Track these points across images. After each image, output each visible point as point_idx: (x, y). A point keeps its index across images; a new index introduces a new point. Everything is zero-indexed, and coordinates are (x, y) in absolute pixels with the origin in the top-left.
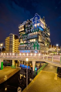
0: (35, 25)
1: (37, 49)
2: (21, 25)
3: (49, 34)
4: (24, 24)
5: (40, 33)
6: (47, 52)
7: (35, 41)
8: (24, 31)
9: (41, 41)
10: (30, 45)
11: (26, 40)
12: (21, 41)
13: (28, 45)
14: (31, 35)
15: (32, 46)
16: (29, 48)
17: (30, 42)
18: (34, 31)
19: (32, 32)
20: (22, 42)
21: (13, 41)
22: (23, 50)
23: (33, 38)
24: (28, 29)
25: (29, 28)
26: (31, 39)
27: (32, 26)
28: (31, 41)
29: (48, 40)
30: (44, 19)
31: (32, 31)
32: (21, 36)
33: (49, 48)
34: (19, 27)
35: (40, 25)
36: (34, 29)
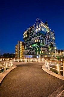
0: (37, 30)
2: (25, 32)
5: (42, 37)
7: (37, 46)
11: (29, 46)
12: (25, 47)
14: (33, 40)
16: (32, 53)
18: (36, 36)
24: (30, 35)
27: (34, 31)
31: (34, 36)
34: (23, 34)
35: (41, 29)
36: (36, 34)
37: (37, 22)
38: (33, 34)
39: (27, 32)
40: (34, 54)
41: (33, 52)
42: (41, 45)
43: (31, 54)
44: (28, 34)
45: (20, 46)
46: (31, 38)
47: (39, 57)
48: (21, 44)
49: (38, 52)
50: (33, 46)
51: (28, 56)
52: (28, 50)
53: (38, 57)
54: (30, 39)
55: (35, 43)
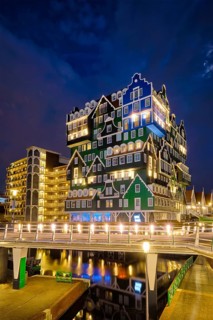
0: (134, 117)
1: (142, 209)
2: (77, 117)
3: (183, 150)
4: (90, 111)
5: (153, 145)
6: (178, 218)
7: (133, 177)
8: (90, 137)
9: (155, 177)
10: (114, 191)
11: (97, 174)
12: (76, 175)
13: (104, 193)
14: (117, 151)
15: (121, 196)
16: (110, 204)
17: (112, 181)
18: (130, 140)
19: (119, 143)
20: (78, 180)
21: (42, 177)
22: (86, 209)
23: (126, 166)
24: (105, 132)
25: (110, 126)
26: (119, 168)
27: (120, 119)
28: (119, 175)
29: (179, 173)
30: (164, 94)
31: (119, 139)
32: (76, 155)
33: (185, 203)
34: (68, 124)
36: (129, 131)
37: (135, 85)
38: (115, 130)
40: (121, 209)
41: (116, 202)
42: (150, 173)
43: (103, 208)
45: (37, 169)
46: (105, 146)
47: (142, 218)
50: (115, 175)
53: (137, 218)
54: (103, 148)
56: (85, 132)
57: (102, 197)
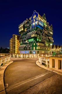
2: (21, 25)
4: (24, 23)
5: (39, 32)
10: (29, 45)
12: (21, 41)
19: (30, 32)
21: (16, 42)
24: (27, 29)
27: (31, 25)
30: (44, 16)
32: (21, 36)
34: (19, 27)
35: (38, 23)
37: (34, 14)
39: (24, 25)
40: (31, 50)
41: (29, 48)
42: (38, 40)
43: (27, 50)
44: (24, 27)
45: (15, 40)
46: (27, 32)
47: (35, 52)
48: (16, 39)
49: (34, 48)
50: (29, 40)
51: (23, 52)
52: (24, 45)
54: (26, 34)
55: (32, 38)
56: (22, 29)
57: (26, 47)
